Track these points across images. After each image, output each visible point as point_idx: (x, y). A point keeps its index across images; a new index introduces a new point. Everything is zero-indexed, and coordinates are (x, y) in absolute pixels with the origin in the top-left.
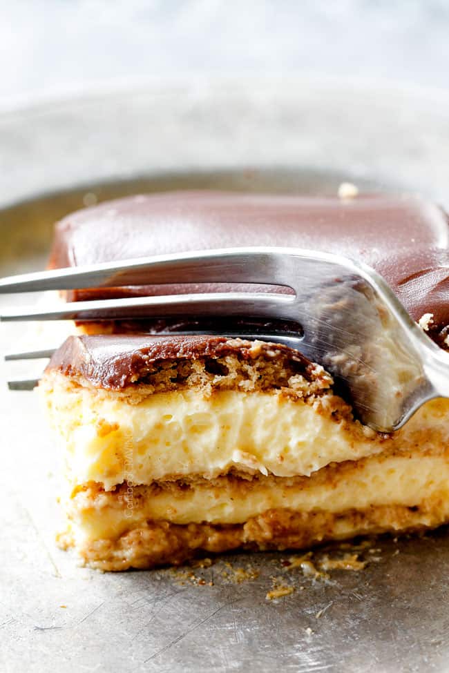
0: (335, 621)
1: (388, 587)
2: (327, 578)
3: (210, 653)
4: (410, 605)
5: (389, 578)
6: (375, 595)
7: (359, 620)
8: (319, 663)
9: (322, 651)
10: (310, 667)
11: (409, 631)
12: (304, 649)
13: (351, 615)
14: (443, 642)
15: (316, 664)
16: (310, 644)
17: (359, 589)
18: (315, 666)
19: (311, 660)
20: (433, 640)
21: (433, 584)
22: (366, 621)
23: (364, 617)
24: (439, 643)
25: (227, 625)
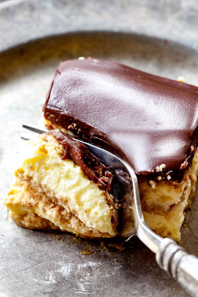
0: (101, 272)
1: (129, 262)
2: (107, 252)
3: (47, 274)
4: (133, 273)
5: (131, 257)
6: (122, 264)
7: (110, 275)
8: (85, 290)
9: (89, 285)
10: (82, 291)
11: (127, 285)
12: (83, 282)
13: (109, 271)
14: (138, 295)
15: (84, 290)
16: (87, 280)
17: (118, 260)
18: (83, 292)
19: (83, 288)
20: (134, 293)
21: (147, 265)
22: (113, 276)
23: (113, 274)
24: (136, 294)
25: (60, 262)
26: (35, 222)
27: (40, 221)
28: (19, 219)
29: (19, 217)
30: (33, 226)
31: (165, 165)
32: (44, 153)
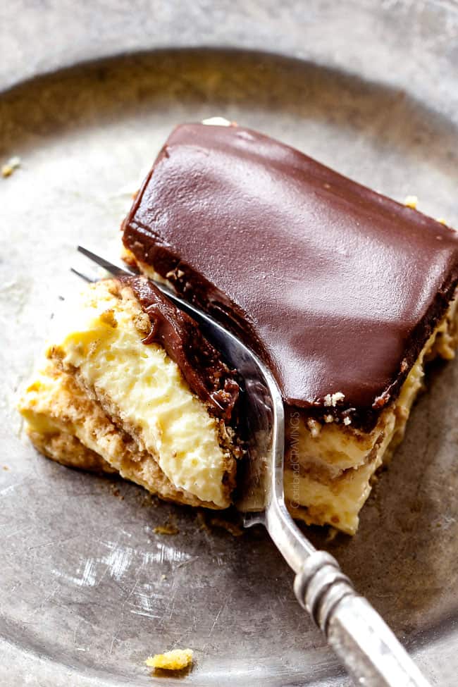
0: (188, 576)
1: (248, 563)
2: (206, 535)
3: (81, 564)
4: (251, 588)
5: (253, 554)
6: (232, 566)
7: (206, 584)
8: (151, 610)
9: (160, 600)
10: (143, 610)
11: (234, 612)
12: (148, 593)
13: (203, 576)
14: (253, 634)
15: (148, 609)
16: (157, 590)
17: (225, 555)
18: (147, 612)
19: (147, 605)
20: (246, 629)
21: (281, 576)
22: (210, 587)
23: (212, 583)
24: (250, 633)
25: (110, 543)
26: (72, 453)
27: (83, 453)
28: (42, 441)
29: (42, 437)
30: (68, 460)
31: (344, 396)
32: (109, 326)
